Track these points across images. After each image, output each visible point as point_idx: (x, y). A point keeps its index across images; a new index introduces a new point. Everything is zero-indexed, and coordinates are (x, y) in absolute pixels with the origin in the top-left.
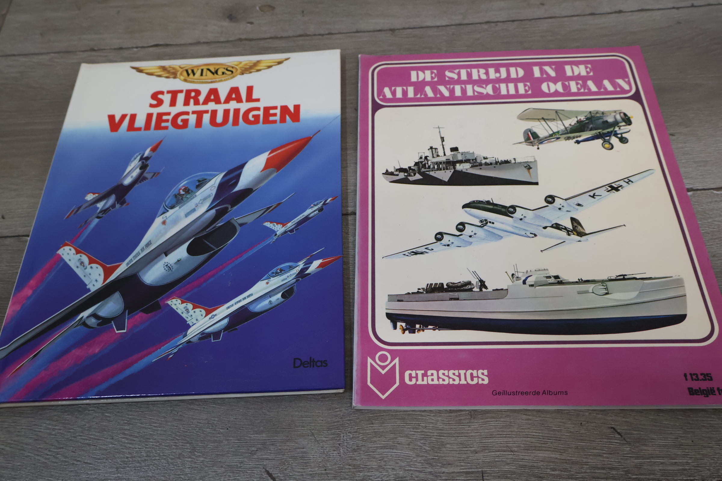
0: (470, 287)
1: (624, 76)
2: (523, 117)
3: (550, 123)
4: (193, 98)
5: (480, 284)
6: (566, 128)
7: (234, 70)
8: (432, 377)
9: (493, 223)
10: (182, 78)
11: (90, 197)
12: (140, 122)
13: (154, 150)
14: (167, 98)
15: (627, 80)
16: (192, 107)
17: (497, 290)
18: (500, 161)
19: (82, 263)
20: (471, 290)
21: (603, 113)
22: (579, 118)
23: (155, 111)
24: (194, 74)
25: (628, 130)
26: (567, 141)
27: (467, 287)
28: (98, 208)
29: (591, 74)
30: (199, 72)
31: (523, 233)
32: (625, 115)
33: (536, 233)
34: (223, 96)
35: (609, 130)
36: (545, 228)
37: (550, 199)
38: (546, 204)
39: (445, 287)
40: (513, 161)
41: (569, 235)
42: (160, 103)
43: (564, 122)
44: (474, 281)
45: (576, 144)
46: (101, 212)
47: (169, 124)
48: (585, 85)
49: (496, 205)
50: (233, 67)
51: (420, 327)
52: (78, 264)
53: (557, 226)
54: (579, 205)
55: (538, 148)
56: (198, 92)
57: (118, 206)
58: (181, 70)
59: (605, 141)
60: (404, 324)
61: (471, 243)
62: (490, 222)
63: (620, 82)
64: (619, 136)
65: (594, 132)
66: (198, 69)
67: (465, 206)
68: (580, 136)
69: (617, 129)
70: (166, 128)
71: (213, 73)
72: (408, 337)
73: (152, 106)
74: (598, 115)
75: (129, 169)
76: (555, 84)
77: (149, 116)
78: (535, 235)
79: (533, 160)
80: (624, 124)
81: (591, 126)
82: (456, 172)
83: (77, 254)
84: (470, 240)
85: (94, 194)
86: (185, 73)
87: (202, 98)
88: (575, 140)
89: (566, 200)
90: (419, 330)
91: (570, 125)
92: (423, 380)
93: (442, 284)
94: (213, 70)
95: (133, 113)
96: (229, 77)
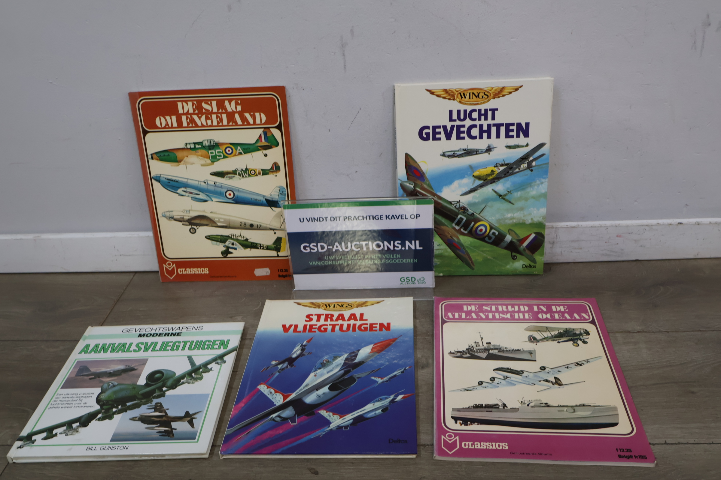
0: (498, 406)
1: (586, 312)
2: (527, 329)
3: (543, 333)
4: (330, 318)
5: (503, 405)
6: (552, 336)
7: (352, 305)
8: (477, 445)
9: (511, 378)
10: (323, 308)
11: (274, 363)
12: (301, 328)
13: (308, 342)
14: (315, 318)
15: (587, 314)
16: (329, 322)
17: (513, 408)
18: (514, 349)
19: (271, 393)
20: (498, 408)
21: (573, 329)
22: (559, 331)
23: (309, 324)
24: (330, 307)
25: (588, 338)
26: (553, 342)
27: (496, 406)
28: (279, 368)
29: (567, 310)
30: (333, 306)
31: (528, 383)
32: (586, 330)
33: (535, 383)
34: (346, 317)
35: (577, 337)
36: (540, 381)
37: (543, 368)
38: (540, 370)
39: (484, 406)
40: (522, 350)
41: (553, 385)
42: (311, 320)
43: (551, 333)
44: (500, 404)
45: (558, 343)
46: (280, 369)
47: (317, 330)
48: (563, 316)
49: (512, 370)
50: (352, 304)
51: (470, 423)
52: (269, 393)
53: (547, 381)
54: (559, 371)
55: (536, 344)
56: (332, 316)
57: (289, 367)
58: (322, 305)
59: (574, 342)
60: (461, 422)
61: (498, 387)
62: (509, 378)
63: (584, 315)
64: (583, 340)
65: (568, 338)
66: (332, 305)
67: (494, 370)
68: (560, 340)
69: (581, 337)
70: (315, 332)
71: (341, 307)
72: (463, 427)
73: (306, 321)
74: (570, 330)
75: (295, 350)
76: (546, 315)
77: (305, 326)
78: (534, 384)
79: (533, 350)
80: (585, 334)
81: (566, 335)
82: (489, 354)
83: (268, 388)
84: (498, 385)
85: (276, 361)
86: (325, 306)
87: (334, 318)
88: (557, 341)
89: (552, 369)
90: (469, 425)
91: (555, 334)
92: (472, 446)
93: (482, 405)
94: (341, 305)
95: (296, 324)
96: (350, 309)
